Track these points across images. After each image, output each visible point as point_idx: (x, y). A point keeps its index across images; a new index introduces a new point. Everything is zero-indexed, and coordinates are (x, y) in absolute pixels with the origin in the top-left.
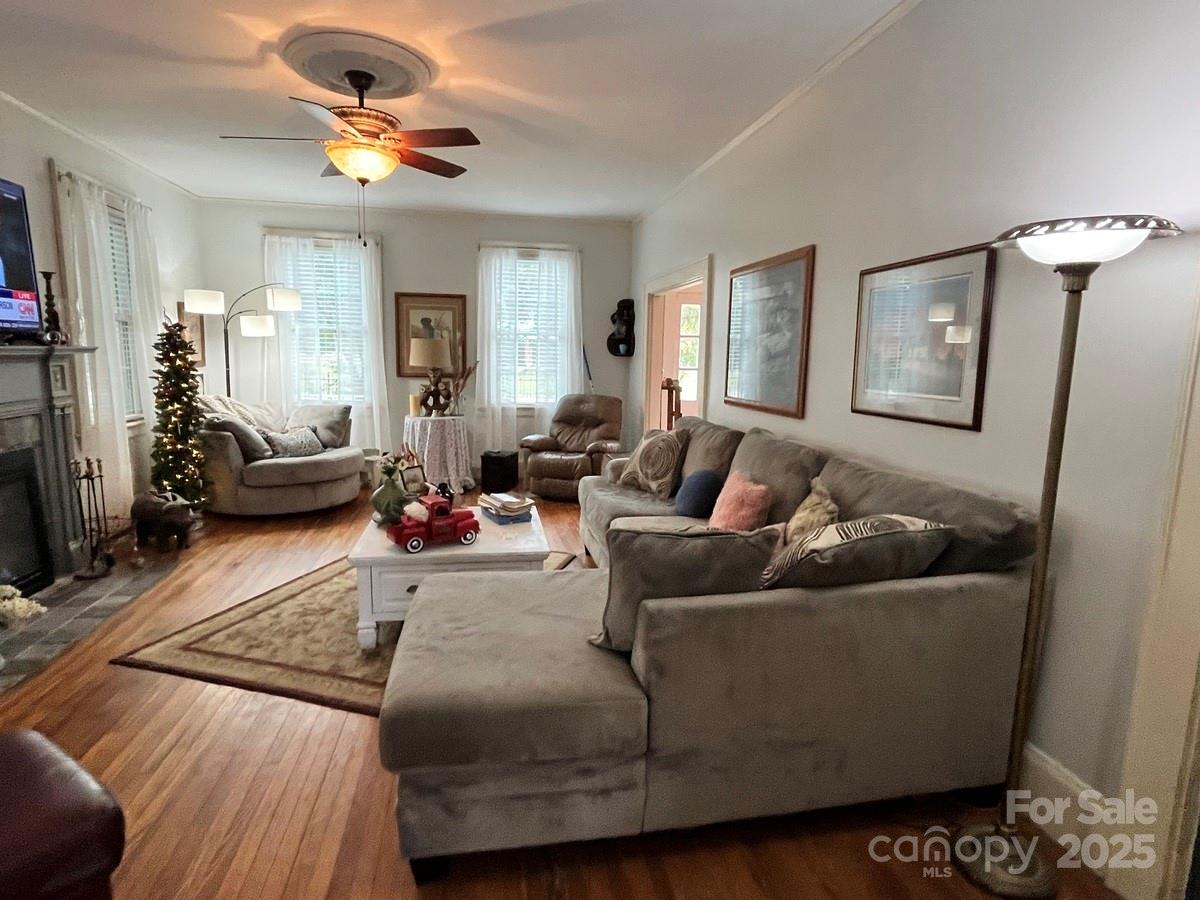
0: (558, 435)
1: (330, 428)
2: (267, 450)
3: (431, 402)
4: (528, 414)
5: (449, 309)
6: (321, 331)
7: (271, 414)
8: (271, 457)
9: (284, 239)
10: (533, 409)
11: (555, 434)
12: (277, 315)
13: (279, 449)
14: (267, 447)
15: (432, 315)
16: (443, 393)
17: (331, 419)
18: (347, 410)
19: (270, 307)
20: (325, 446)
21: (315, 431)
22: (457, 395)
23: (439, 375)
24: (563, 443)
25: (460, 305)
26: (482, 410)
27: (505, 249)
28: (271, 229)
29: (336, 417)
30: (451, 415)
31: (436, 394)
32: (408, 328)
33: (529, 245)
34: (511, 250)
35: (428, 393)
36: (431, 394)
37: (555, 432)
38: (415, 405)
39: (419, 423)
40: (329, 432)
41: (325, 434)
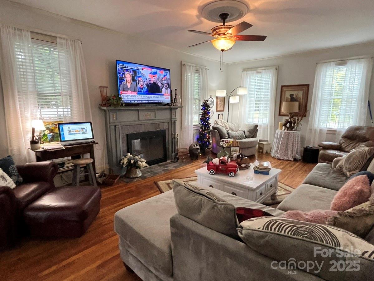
0: (343, 143)
1: (249, 131)
2: (227, 136)
3: (288, 125)
4: (333, 133)
5: (302, 90)
6: (255, 100)
7: (235, 126)
8: (227, 138)
9: (247, 72)
10: (336, 131)
11: (342, 142)
12: (240, 96)
13: (230, 136)
14: (227, 135)
15: (294, 93)
16: (293, 122)
17: (250, 129)
18: (257, 126)
19: (238, 94)
20: (246, 137)
21: (244, 132)
22: (298, 123)
23: (292, 115)
24: (344, 147)
25: (306, 88)
26: (311, 129)
27: (329, 63)
28: (245, 70)
29: (252, 128)
30: (295, 131)
31: (290, 123)
32: (284, 97)
33: (344, 59)
34: (332, 63)
35: (287, 122)
36: (288, 122)
37: (342, 141)
38: (281, 126)
39: (280, 133)
40: (248, 133)
41: (247, 133)
